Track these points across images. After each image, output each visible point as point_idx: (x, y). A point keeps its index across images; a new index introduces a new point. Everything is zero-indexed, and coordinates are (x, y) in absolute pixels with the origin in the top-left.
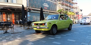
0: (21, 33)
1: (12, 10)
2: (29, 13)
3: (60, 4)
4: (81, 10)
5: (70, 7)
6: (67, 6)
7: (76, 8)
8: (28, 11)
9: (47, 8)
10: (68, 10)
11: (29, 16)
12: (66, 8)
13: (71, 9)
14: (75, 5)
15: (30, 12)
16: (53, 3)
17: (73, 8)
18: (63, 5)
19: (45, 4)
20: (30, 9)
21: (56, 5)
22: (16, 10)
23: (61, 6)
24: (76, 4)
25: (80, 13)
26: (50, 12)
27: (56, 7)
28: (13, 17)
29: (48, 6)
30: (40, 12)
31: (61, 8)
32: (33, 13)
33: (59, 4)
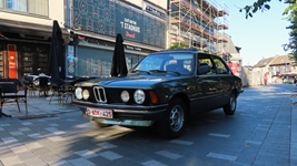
0: (53, 116)
1: (6, 34)
2: (71, 49)
3: (176, 24)
4: (238, 49)
5: (205, 36)
6: (198, 33)
7: (225, 41)
8: (71, 43)
9: (133, 36)
10: (199, 46)
11: (71, 61)
12: (195, 38)
13: (209, 44)
14: (222, 31)
15: (75, 46)
16: (155, 20)
17: (215, 40)
18: (184, 28)
19: (126, 20)
20: (76, 37)
21: (162, 27)
22: (23, 36)
23: (178, 32)
24: (225, 28)
25: (235, 57)
26: (143, 50)
27: (164, 34)
28: (13, 61)
29: (137, 30)
30: (113, 49)
31: (179, 38)
32: (86, 50)
33: (174, 27)
